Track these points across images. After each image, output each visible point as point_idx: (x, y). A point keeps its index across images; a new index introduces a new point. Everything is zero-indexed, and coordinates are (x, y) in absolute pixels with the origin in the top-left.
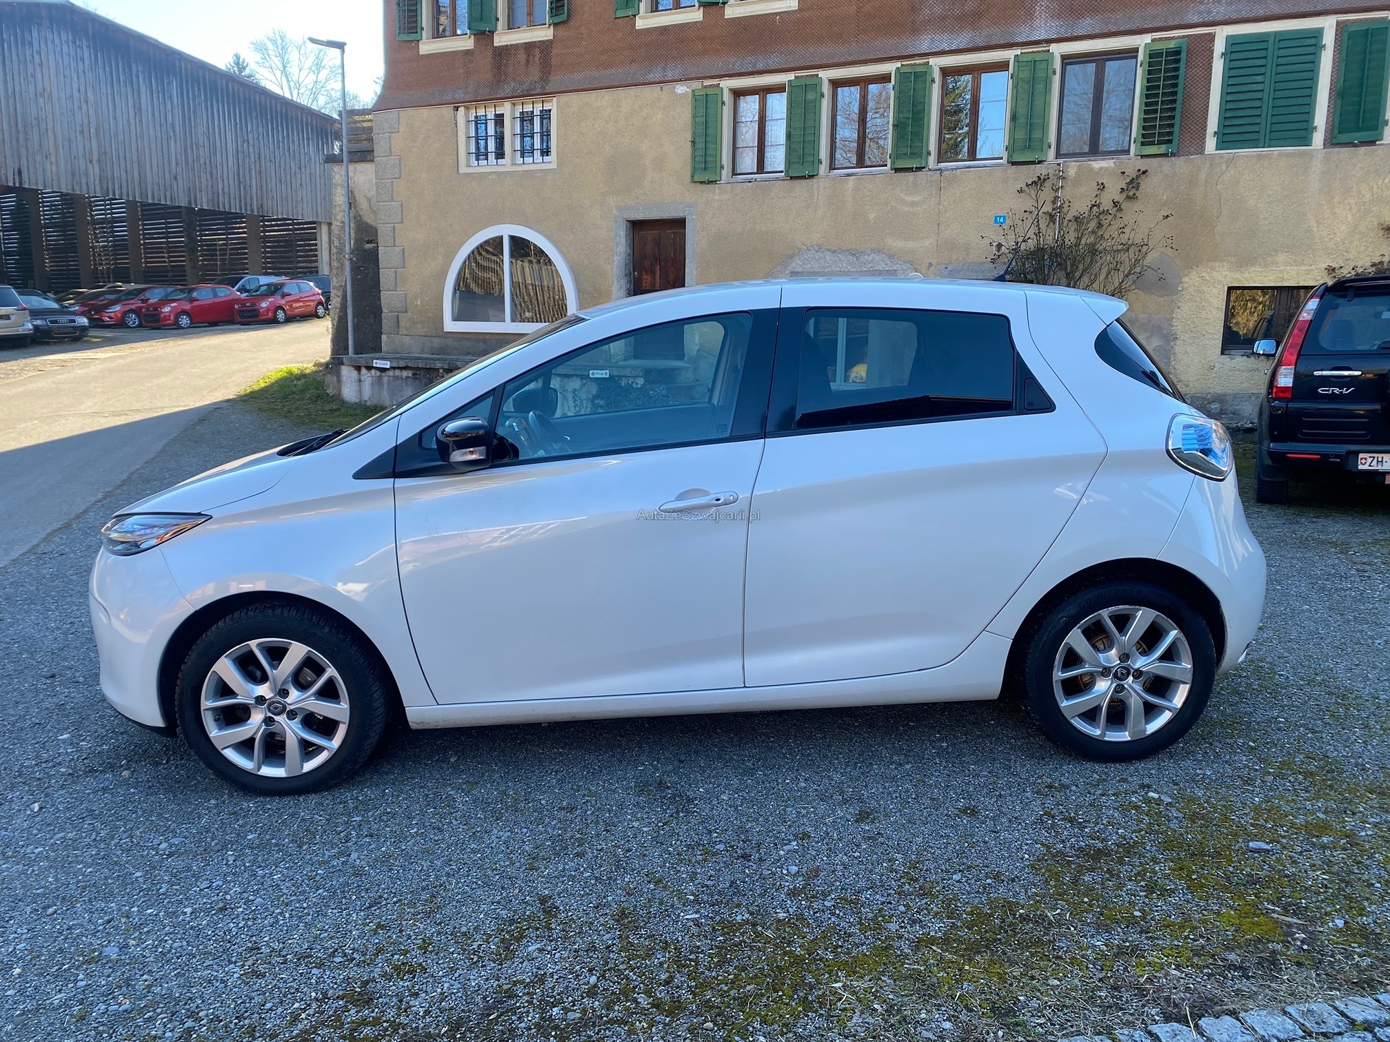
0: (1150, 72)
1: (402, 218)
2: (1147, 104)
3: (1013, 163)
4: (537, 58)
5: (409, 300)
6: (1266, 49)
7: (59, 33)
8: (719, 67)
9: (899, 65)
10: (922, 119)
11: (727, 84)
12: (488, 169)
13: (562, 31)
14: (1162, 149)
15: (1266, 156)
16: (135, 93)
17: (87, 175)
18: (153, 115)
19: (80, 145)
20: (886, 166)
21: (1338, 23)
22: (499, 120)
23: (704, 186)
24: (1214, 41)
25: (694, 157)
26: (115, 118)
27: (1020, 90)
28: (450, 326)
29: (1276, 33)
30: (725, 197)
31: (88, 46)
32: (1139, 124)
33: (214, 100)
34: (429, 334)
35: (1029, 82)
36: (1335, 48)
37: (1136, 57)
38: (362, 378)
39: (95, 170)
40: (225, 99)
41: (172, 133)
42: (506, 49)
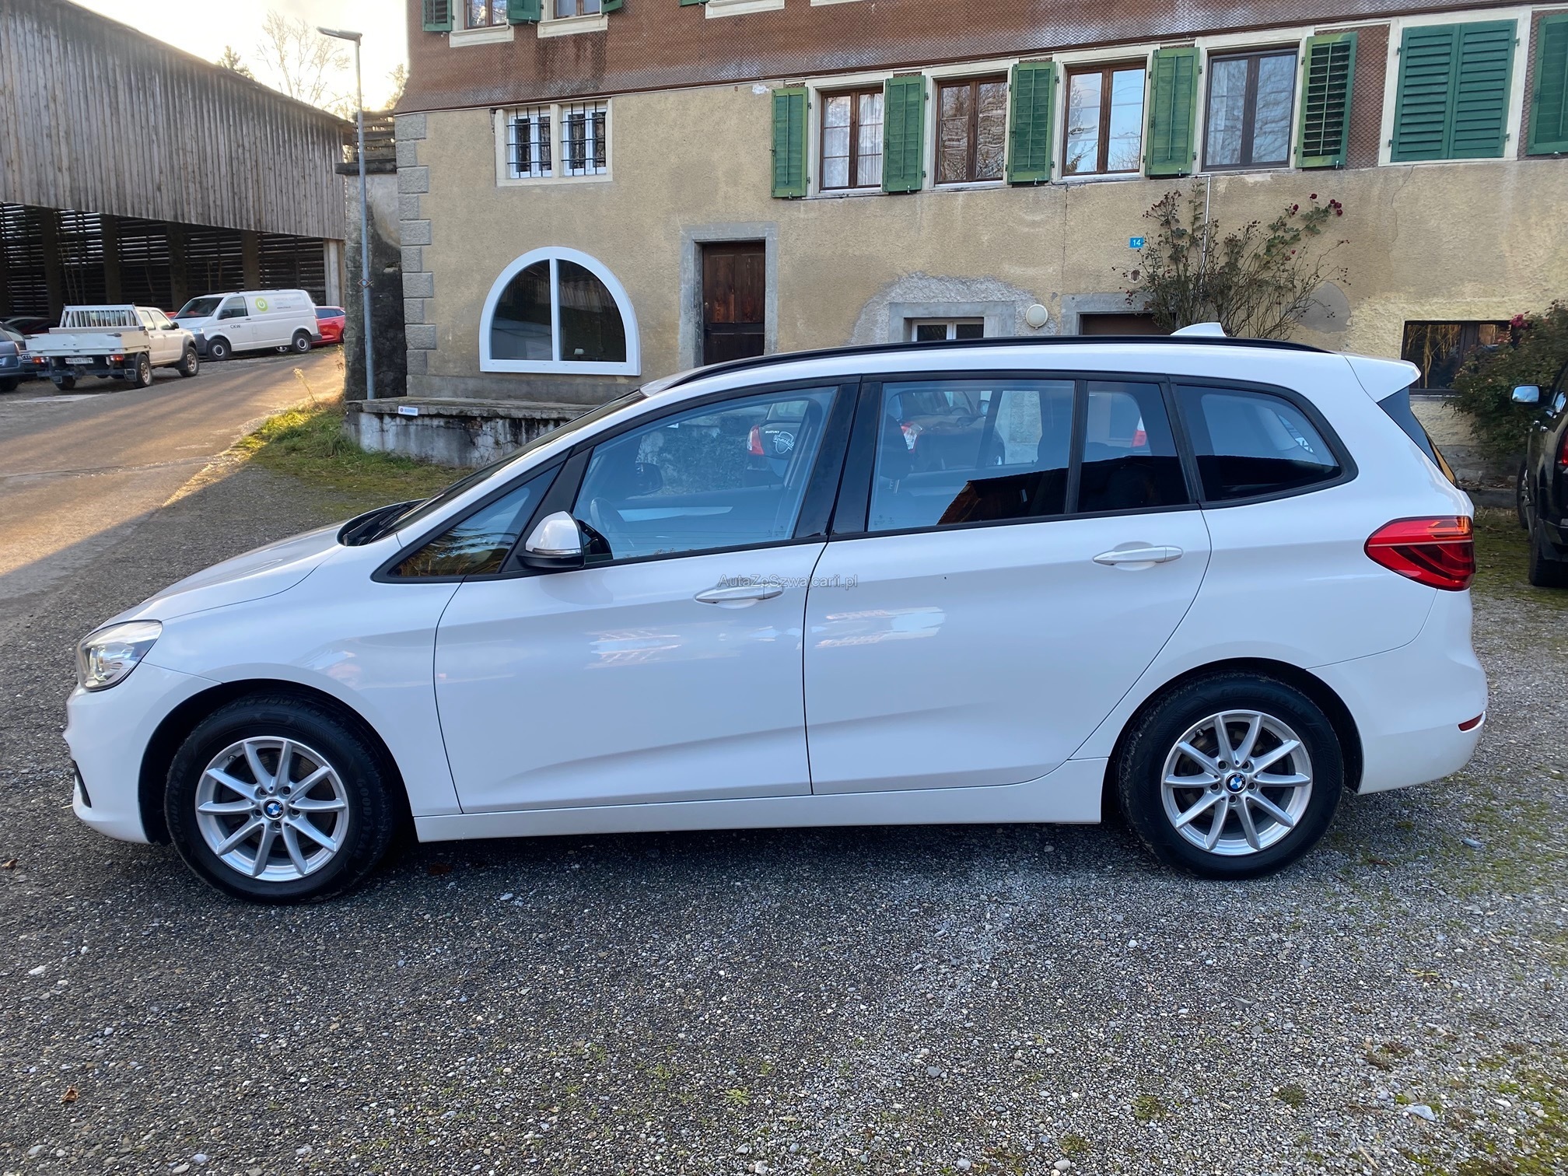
0: (1313, 71)
1: (430, 238)
2: (1309, 108)
3: (1152, 177)
4: (588, 53)
5: (439, 335)
6: (1450, 44)
7: (22, 22)
8: (802, 62)
9: (1016, 61)
10: (1044, 125)
11: (813, 84)
12: (531, 183)
13: (618, 22)
14: (1328, 160)
15: (1450, 169)
16: (112, 90)
17: (56, 186)
18: (133, 116)
19: (48, 150)
20: (1001, 179)
21: (1533, 13)
22: (544, 125)
23: (787, 202)
24: (1388, 34)
25: (775, 168)
26: (88, 119)
27: (1160, 92)
28: (489, 364)
29: (1461, 26)
30: (812, 215)
31: (57, 36)
32: (1300, 131)
33: (204, 97)
34: (462, 374)
35: (1171, 82)
36: (1530, 43)
37: (1296, 53)
38: (386, 427)
39: (65, 179)
40: (217, 97)
41: (154, 138)
42: (553, 41)
